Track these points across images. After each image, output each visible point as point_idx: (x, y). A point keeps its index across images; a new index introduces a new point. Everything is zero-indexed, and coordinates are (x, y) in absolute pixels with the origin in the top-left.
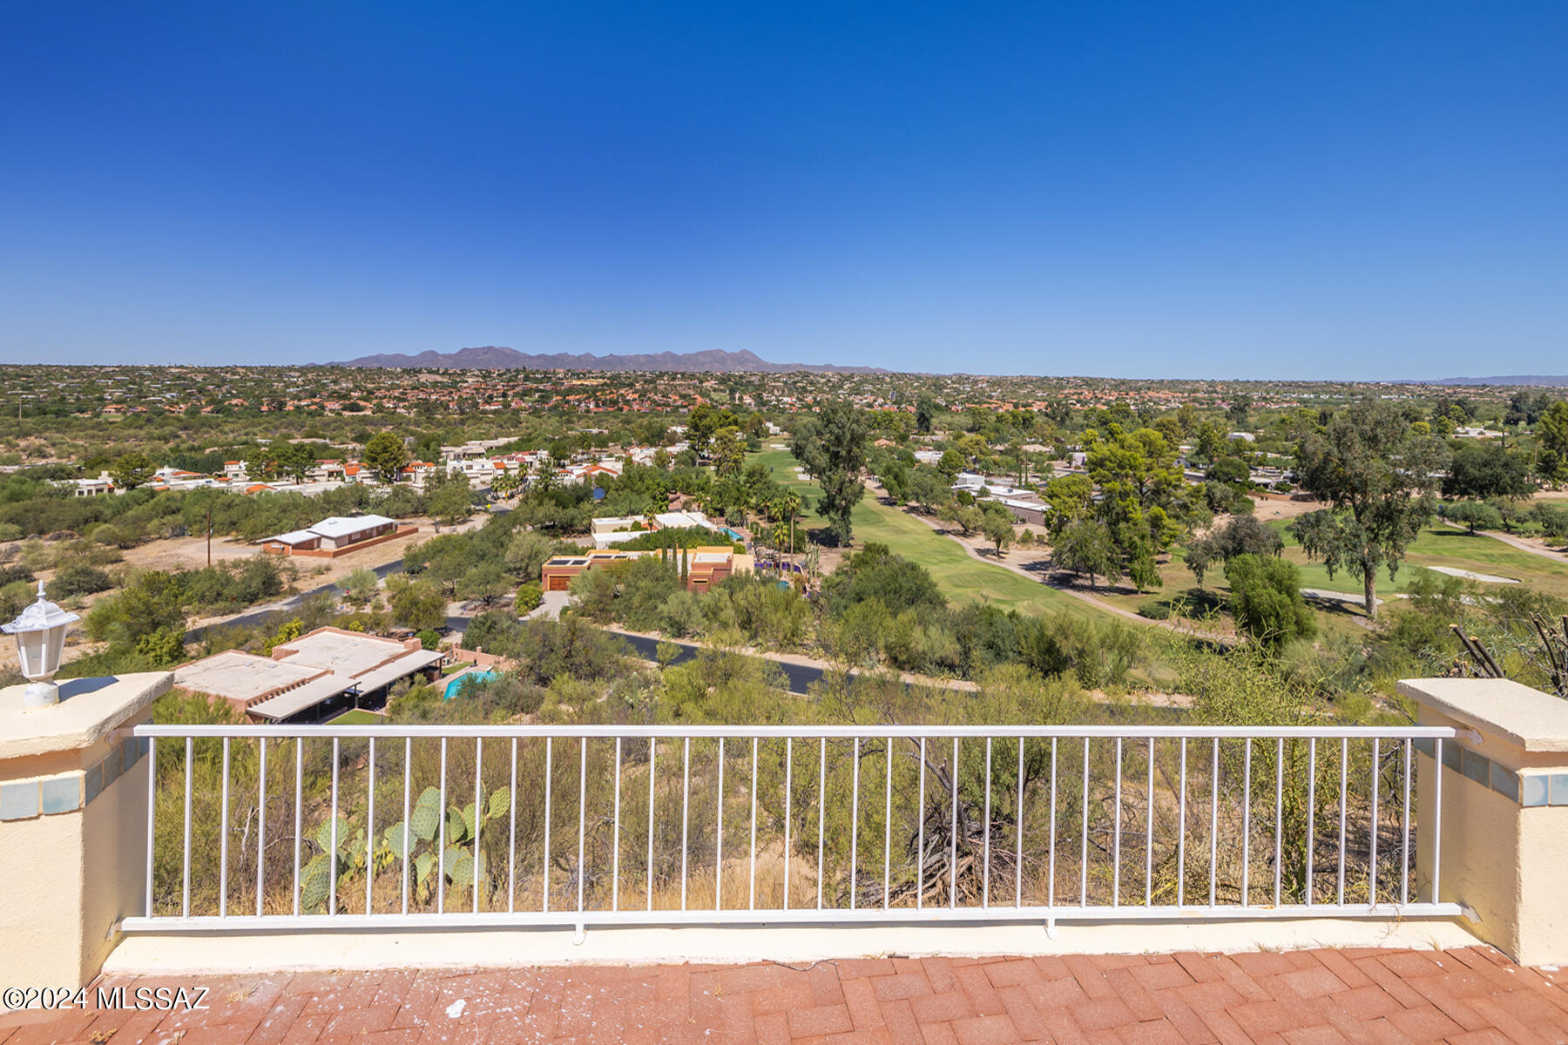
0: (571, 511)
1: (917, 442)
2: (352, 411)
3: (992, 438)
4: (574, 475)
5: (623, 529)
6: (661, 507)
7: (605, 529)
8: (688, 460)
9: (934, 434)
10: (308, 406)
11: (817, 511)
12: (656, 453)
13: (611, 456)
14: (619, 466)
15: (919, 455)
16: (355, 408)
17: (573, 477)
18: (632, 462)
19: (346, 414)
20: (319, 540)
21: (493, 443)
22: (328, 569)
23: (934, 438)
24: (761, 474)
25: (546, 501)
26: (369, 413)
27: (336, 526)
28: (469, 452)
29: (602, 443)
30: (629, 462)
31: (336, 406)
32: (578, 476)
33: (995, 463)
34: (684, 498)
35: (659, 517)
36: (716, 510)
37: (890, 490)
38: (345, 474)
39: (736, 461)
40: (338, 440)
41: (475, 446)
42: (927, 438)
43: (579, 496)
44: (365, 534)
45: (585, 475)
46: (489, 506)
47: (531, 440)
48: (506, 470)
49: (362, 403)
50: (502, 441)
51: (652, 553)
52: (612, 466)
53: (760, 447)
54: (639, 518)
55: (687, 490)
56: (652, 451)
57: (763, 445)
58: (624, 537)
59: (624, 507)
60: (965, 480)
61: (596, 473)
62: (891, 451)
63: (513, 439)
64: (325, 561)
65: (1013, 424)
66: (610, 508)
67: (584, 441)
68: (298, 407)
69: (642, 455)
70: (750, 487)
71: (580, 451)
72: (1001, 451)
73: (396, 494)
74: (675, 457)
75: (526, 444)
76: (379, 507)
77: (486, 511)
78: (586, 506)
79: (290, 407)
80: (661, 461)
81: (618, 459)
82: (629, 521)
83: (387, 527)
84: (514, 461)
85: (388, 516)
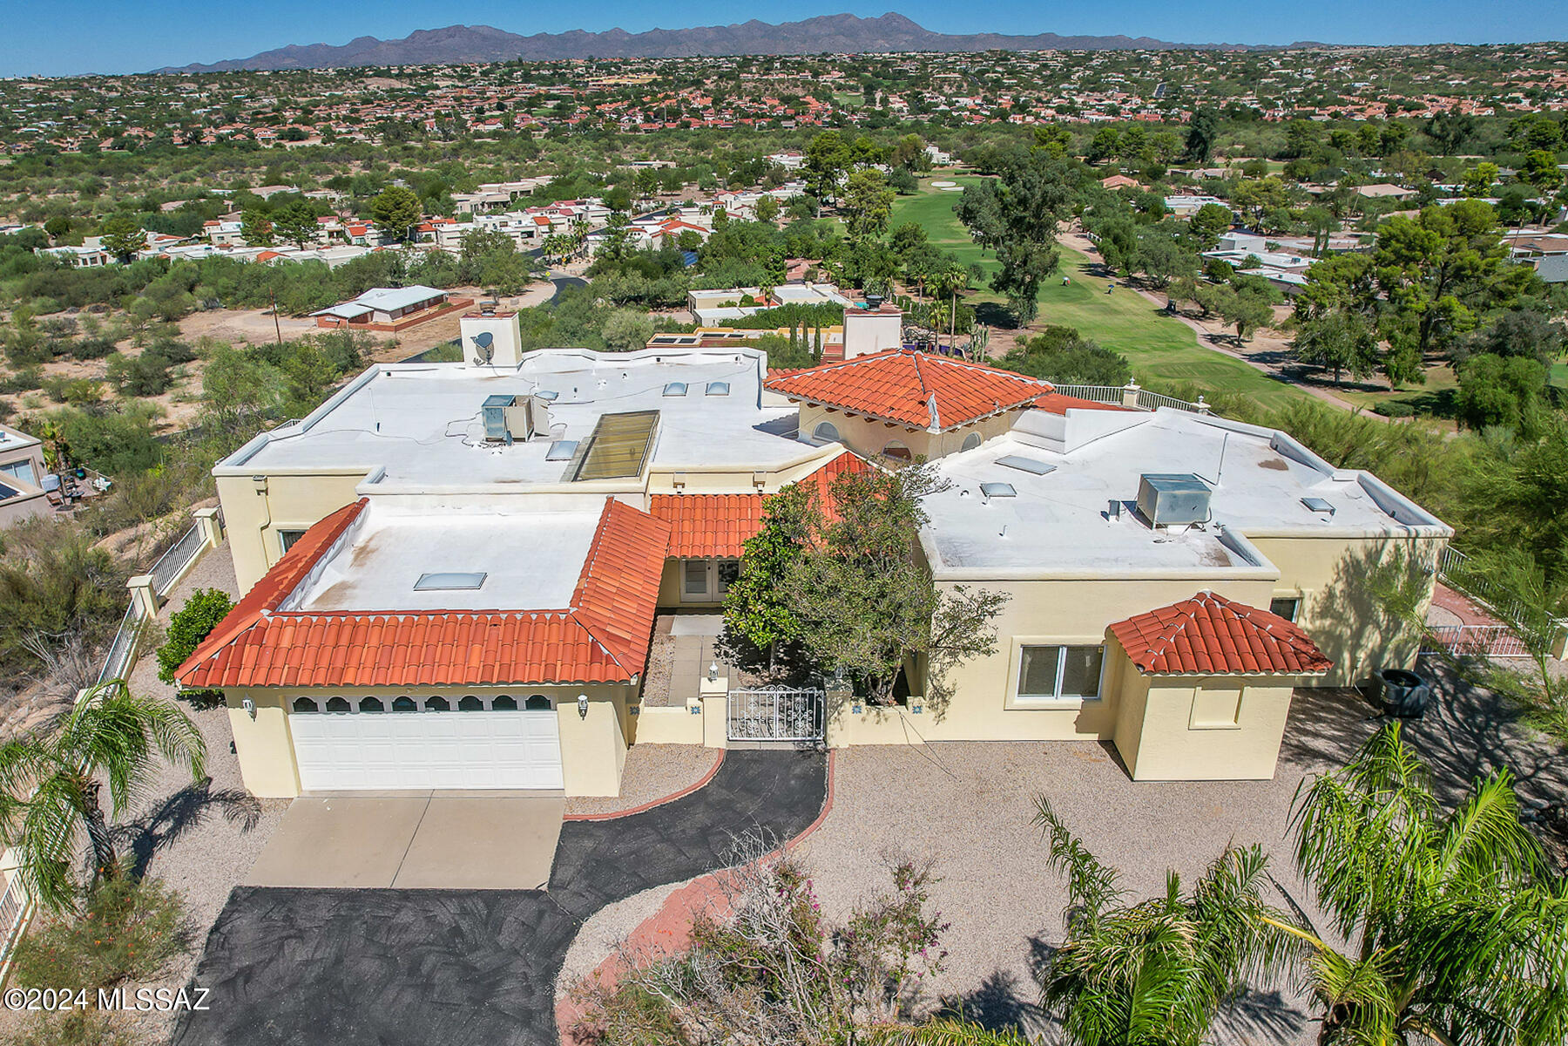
0: (662, 283)
1: (1176, 178)
2: (292, 140)
3: (1312, 172)
4: (648, 235)
5: (730, 304)
6: (776, 277)
7: (708, 304)
8: (803, 209)
9: (1211, 165)
10: (232, 135)
11: (991, 286)
12: (759, 202)
13: (689, 205)
14: (707, 220)
15: (1170, 202)
16: (295, 136)
17: (646, 236)
18: (725, 214)
19: (288, 145)
20: (372, 313)
21: (517, 186)
22: (398, 344)
23: (1210, 172)
24: (915, 236)
25: (629, 271)
26: (318, 142)
27: (383, 299)
28: (489, 200)
29: (673, 185)
30: (721, 216)
31: (269, 134)
32: (654, 236)
33: (1293, 217)
34: (805, 265)
35: (778, 290)
36: (850, 280)
37: (1107, 256)
38: (348, 234)
39: (878, 216)
40: (306, 187)
41: (491, 192)
42: (1197, 174)
43: (664, 264)
44: (417, 307)
45: (664, 234)
46: (548, 274)
47: (570, 183)
48: (552, 227)
49: (303, 129)
50: (528, 184)
51: (775, 332)
52: (697, 221)
53: (915, 188)
54: (754, 292)
55: (807, 253)
56: (752, 198)
57: (921, 183)
58: (735, 313)
59: (731, 277)
60: (1232, 244)
61: (678, 230)
62: (1126, 194)
63: (545, 181)
64: (390, 335)
65: (1361, 148)
66: (711, 279)
67: (646, 182)
68: (220, 139)
69: (740, 205)
70: (898, 253)
71: (642, 195)
72: (1317, 195)
73: (431, 260)
74: (784, 204)
75: (564, 189)
76: (417, 276)
77: (544, 279)
78: (679, 276)
79: (209, 138)
80: (765, 211)
81: (705, 210)
82: (735, 295)
83: (438, 300)
84: (558, 215)
85: (434, 286)
